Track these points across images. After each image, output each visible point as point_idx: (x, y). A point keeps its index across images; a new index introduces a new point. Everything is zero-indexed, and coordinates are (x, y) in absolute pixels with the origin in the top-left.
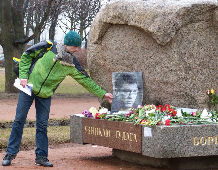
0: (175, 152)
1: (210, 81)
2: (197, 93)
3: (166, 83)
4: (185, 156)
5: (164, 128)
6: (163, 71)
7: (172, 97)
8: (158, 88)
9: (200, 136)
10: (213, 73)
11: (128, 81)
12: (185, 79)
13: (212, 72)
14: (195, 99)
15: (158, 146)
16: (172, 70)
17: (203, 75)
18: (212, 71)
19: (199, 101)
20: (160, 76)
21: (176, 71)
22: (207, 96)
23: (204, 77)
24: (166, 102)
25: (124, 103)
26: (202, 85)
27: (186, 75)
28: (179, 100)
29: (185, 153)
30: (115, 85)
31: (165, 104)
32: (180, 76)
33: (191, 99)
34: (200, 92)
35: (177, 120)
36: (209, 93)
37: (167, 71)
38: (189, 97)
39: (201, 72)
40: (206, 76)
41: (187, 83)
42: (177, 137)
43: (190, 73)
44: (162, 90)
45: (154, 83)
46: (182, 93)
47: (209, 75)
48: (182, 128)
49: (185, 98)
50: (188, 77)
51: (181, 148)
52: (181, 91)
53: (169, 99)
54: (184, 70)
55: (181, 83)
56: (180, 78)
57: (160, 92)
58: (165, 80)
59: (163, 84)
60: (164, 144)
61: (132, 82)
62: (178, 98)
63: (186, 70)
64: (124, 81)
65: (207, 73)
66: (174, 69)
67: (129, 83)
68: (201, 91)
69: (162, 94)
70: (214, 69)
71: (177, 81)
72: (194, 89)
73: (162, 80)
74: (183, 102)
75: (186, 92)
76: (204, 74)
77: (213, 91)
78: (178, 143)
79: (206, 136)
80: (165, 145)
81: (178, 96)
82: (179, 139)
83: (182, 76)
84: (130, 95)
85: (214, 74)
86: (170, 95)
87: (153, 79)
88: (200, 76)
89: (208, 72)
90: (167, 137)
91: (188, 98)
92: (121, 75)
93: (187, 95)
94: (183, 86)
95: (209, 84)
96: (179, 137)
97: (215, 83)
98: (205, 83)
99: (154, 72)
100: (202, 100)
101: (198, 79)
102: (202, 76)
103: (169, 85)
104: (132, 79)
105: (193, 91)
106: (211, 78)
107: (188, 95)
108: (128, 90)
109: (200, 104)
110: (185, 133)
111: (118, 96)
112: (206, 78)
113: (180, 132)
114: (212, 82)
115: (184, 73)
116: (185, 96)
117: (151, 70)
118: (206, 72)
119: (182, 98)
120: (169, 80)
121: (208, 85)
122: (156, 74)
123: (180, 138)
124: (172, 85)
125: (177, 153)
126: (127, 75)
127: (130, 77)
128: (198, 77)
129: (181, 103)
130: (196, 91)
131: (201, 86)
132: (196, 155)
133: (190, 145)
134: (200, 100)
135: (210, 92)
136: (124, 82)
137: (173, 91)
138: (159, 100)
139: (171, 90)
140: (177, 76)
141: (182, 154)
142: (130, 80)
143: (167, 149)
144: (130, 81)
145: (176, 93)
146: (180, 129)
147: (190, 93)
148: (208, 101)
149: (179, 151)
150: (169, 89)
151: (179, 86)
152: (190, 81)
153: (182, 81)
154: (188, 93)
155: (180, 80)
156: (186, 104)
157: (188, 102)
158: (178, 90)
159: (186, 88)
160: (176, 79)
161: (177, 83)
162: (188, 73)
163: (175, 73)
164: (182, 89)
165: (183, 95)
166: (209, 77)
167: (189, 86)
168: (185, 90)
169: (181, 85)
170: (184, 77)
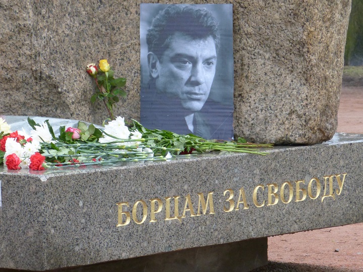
0: (77, 248)
1: (92, 36)
2: (63, 73)
4: (99, 258)
5: (51, 178)
9: (131, 201)
10: (100, 13)
12: (34, 29)
13: (98, 8)
14: (60, 90)
15: (31, 233)
17: (75, 18)
18: (96, 6)
19: (72, 95)
21: (9, 8)
22: (89, 78)
23: (78, 25)
26: (74, 47)
27: (35, 18)
28: (11, 92)
29: (98, 251)
32: (21, 23)
33: (47, 91)
34: (70, 68)
35: (61, 154)
36: (93, 70)
38: (42, 83)
39: (70, 9)
40: (84, 22)
41: (40, 41)
42: (81, 204)
43: (43, 11)
46: (21, 73)
47: (89, 19)
48: (92, 177)
49: (28, 87)
50: (41, 25)
51: (91, 237)
52: (21, 66)
55: (20, 44)
56: (20, 29)
60: (50, 227)
62: (6, 86)
63: (35, 3)
65: (84, 13)
66: (5, 1)
68: (74, 64)
70: (101, 1)
71: (10, 38)
72: (54, 60)
74: (22, 99)
75: (36, 71)
76: (78, 14)
77: (105, 66)
78: (83, 221)
79: (146, 198)
80: (53, 231)
81: (9, 80)
82: (84, 211)
85: (101, 16)
88: (68, 22)
89: (88, 8)
90: (56, 207)
91: (37, 88)
93: (36, 79)
94: (28, 52)
95: (91, 44)
96: (84, 204)
97: (107, 40)
98: (82, 43)
100: (77, 92)
101: (63, 29)
102: (74, 20)
105: (53, 65)
106: (95, 25)
107: (39, 77)
109: (73, 103)
110: (100, 191)
112: (83, 27)
113: (87, 190)
114: (99, 37)
115: (31, 14)
116: (30, 81)
118: (82, 9)
119: (20, 85)
121: (90, 48)
123: (88, 208)
125: (82, 252)
128: (64, 25)
129: (16, 102)
130: (61, 64)
131: (73, 49)
132: (124, 256)
133: (109, 228)
134: (73, 91)
135: (97, 67)
140: (10, 22)
141: (92, 254)
143: (58, 241)
146: (86, 179)
147: (47, 72)
148: (90, 93)
149: (86, 246)
151: (13, 50)
152: (45, 38)
153: (26, 37)
154: (41, 73)
155: (19, 33)
156: (29, 104)
157: (39, 98)
158: (9, 63)
159: (36, 56)
160: (8, 31)
161: (11, 42)
162: (41, 14)
163: (7, 12)
164: (22, 59)
165: (26, 77)
166: (91, 23)
167: (44, 52)
168: (33, 62)
169: (20, 48)
170: (32, 24)
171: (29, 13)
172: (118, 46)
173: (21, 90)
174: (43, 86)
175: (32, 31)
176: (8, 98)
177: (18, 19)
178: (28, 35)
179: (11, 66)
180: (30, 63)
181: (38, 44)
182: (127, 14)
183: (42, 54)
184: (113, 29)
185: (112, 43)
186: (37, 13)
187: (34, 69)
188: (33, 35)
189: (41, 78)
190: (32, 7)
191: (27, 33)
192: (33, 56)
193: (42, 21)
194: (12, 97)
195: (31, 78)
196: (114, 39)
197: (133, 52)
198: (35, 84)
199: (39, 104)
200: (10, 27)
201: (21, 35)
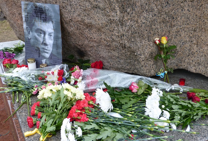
1: (160, 23)
2: (139, 44)
3: (89, 26)
6: (82, 7)
7: (100, 47)
8: (77, 32)
10: (166, 9)
11: (41, 17)
12: (120, 22)
13: (165, 7)
14: (136, 54)
16: (97, 7)
17: (150, 13)
18: (164, 5)
19: (143, 56)
20: (79, 15)
21: (104, 9)
22: (155, 46)
23: (151, 17)
24: (92, 52)
25: (39, 50)
26: (148, 29)
27: (122, 15)
28: (111, 51)
30: (26, 21)
31: (90, 54)
32: (112, 18)
33: (129, 53)
34: (143, 41)
36: (158, 42)
37: (90, 7)
38: (126, 49)
39: (147, 8)
40: (155, 15)
41: (124, 28)
43: (128, 10)
44: (84, 36)
45: (71, 24)
46: (114, 43)
47: (159, 13)
49: (119, 50)
50: (126, 18)
52: (113, 40)
53: (96, 48)
54: (118, 6)
56: (111, 22)
57: (81, 38)
58: (87, 21)
59: (84, 27)
61: (46, 20)
62: (108, 48)
63: (122, 5)
64: (36, 16)
65: (156, 9)
66: (101, 5)
67: (42, 21)
68: (146, 39)
69: (84, 41)
70: (168, 3)
71: (106, 26)
72: (134, 37)
73: (83, 21)
74: (117, 55)
75: (122, 44)
76: (152, 10)
83: (115, 18)
84: (44, 39)
85: (167, 11)
86: (97, 44)
87: (68, 18)
88: (145, 15)
89: (159, 7)
91: (124, 51)
92: (32, 7)
93: (122, 47)
94: (117, 34)
95: (159, 27)
97: (169, 24)
98: (153, 27)
99: (69, 8)
100: (146, 54)
101: (142, 20)
103: (94, 30)
104: (46, 15)
105: (133, 40)
106: (162, 16)
108: (41, 30)
109: (143, 61)
111: (31, 39)
112: (155, 17)
114: (164, 23)
115: (118, 13)
116: (120, 48)
117: (64, 5)
118: (155, 7)
119: (115, 49)
120: (94, 23)
121: (158, 29)
122: (72, 10)
124: (99, 30)
126: (39, 8)
127: (43, 10)
128: (142, 17)
129: (114, 56)
130: (138, 39)
131: (146, 30)
134: (144, 54)
135: (160, 41)
136: (37, 18)
137: (101, 39)
138: (81, 47)
139: (98, 37)
140: (105, 17)
142: (44, 16)
144: (43, 18)
145: (105, 42)
147: (128, 45)
148: (155, 53)
150: (94, 35)
151: (109, 32)
152: (128, 25)
153: (115, 26)
154: (125, 45)
155: (111, 24)
156: (120, 57)
157: (125, 56)
158: (108, 38)
159: (121, 36)
160: (105, 22)
161: (107, 28)
162: (126, 12)
163: (103, 11)
164: (114, 37)
165: (117, 46)
166: (160, 15)
167: (127, 33)
168: (120, 39)
169: (113, 31)
170: (118, 19)
171: (116, 12)
172: (175, 28)
173: (116, 51)
174: (127, 51)
175: (118, 23)
176: (110, 53)
177: (109, 16)
178: (116, 25)
179: (109, 40)
180: (118, 39)
181: (123, 30)
182: (182, 10)
183: (125, 35)
184: (173, 18)
185: (172, 26)
186: (124, 11)
187: (121, 42)
188: (119, 25)
189: (125, 47)
190: (120, 8)
191: (115, 24)
192: (120, 36)
193: (127, 16)
194: (112, 53)
195: (120, 46)
196: (173, 24)
197: (183, 32)
198: (122, 49)
199: (126, 58)
200: (106, 20)
201: (112, 25)
